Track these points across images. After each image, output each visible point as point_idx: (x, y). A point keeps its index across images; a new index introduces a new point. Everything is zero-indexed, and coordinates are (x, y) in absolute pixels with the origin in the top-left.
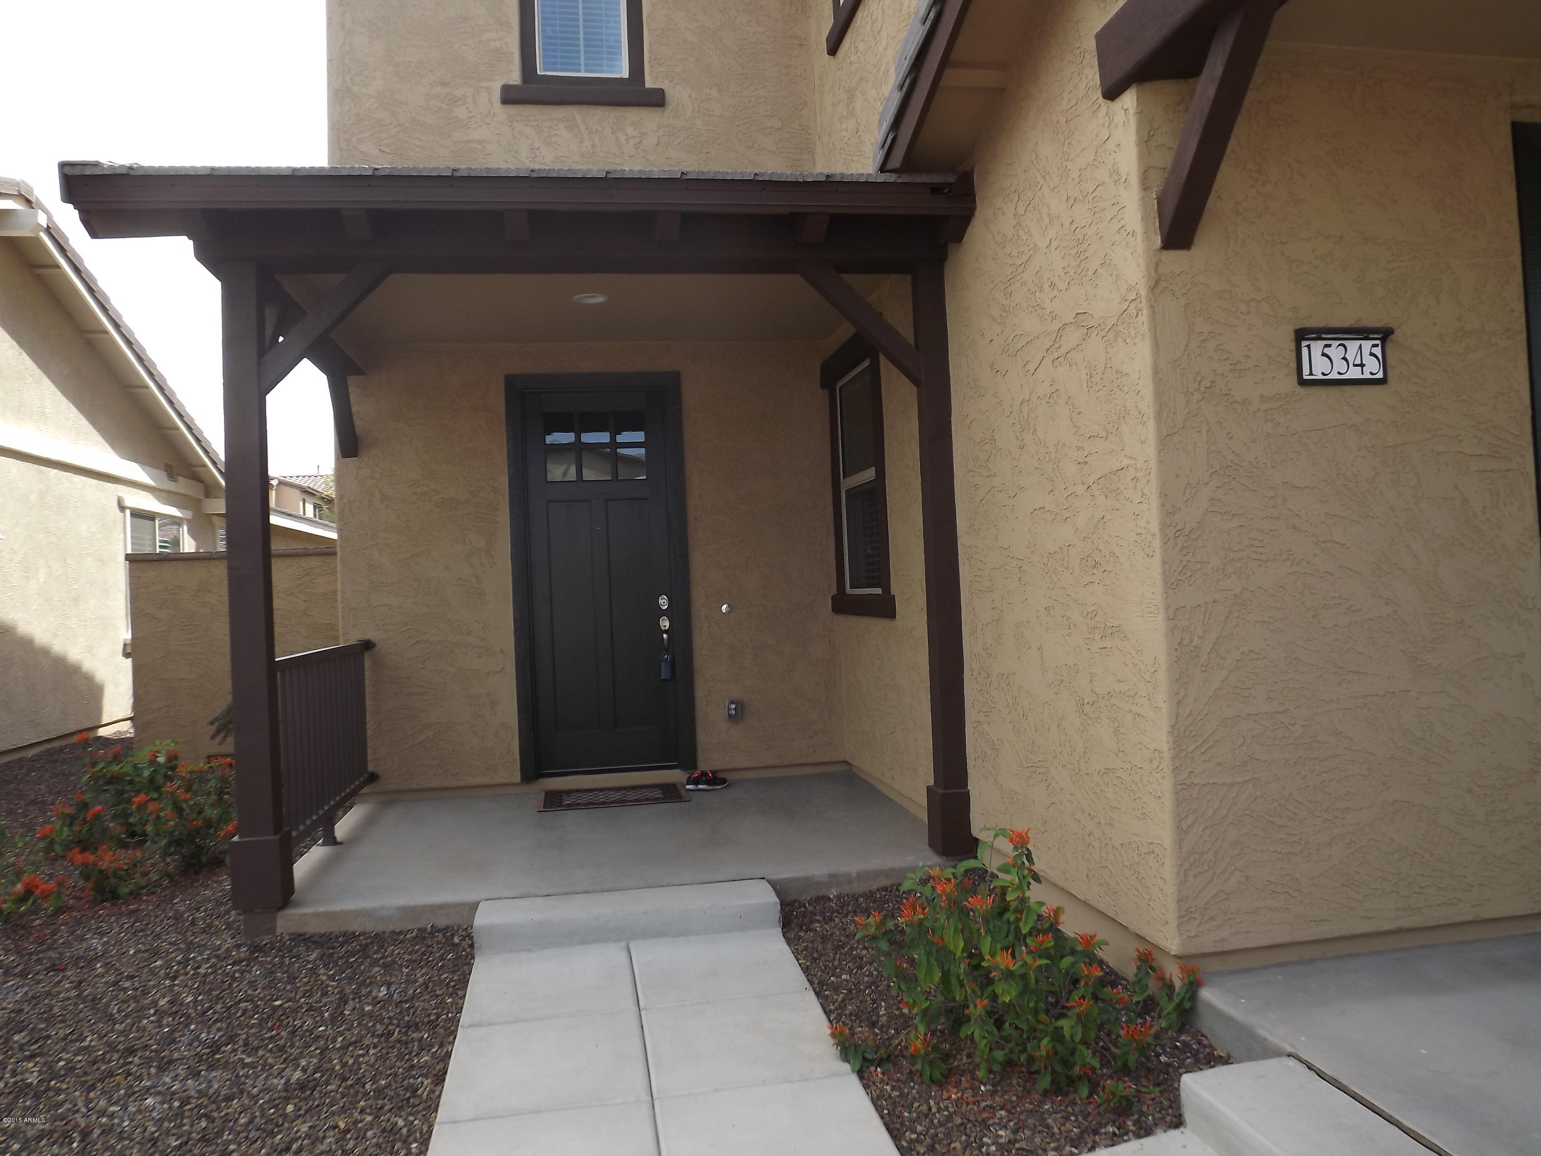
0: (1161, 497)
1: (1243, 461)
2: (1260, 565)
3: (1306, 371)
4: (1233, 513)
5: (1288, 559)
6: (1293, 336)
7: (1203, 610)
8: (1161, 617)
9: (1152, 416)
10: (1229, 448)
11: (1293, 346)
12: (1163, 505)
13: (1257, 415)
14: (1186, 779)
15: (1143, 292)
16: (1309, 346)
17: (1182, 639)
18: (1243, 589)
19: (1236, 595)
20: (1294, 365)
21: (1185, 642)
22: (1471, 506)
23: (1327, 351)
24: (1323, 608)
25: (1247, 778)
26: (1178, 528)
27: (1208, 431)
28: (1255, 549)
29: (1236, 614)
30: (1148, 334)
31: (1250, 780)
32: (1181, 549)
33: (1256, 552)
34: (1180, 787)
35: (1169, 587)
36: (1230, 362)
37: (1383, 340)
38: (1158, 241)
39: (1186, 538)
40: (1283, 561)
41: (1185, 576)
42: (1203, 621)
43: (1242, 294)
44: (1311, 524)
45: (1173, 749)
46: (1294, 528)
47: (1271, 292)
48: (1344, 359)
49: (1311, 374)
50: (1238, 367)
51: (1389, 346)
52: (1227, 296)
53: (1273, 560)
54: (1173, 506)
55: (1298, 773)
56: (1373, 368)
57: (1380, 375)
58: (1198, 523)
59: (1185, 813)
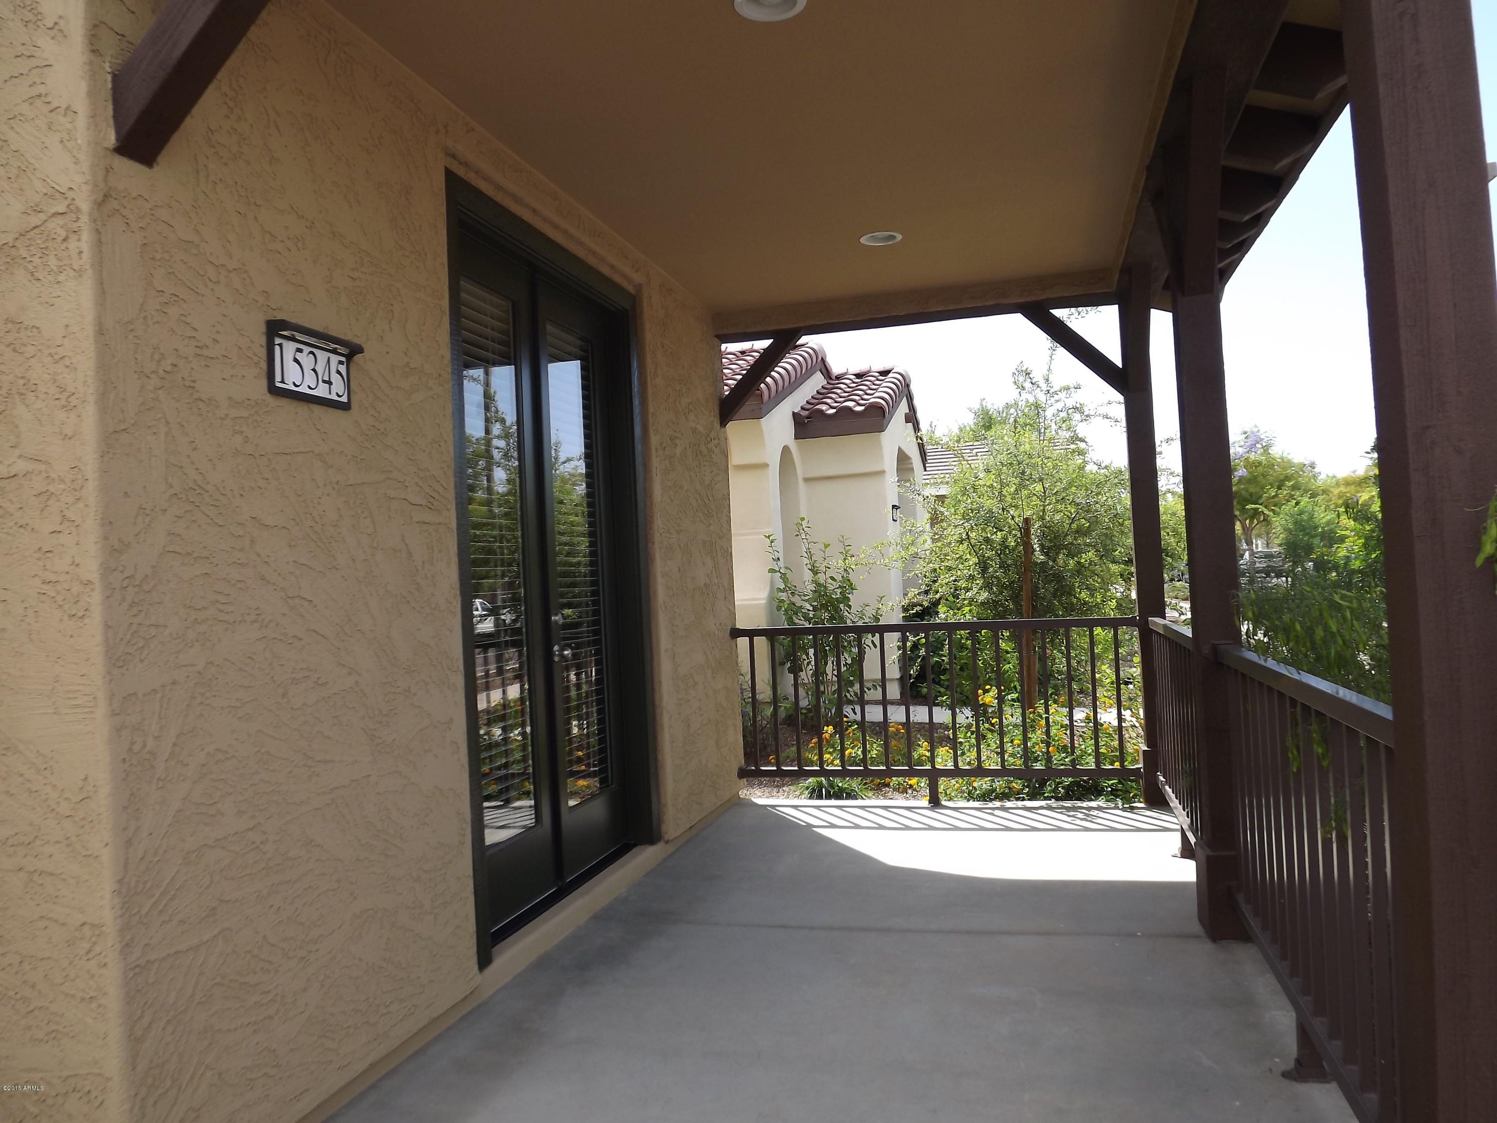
0: (103, 525)
1: (208, 483)
2: (227, 629)
3: (278, 378)
4: (195, 555)
5: (255, 621)
6: (263, 328)
7: (159, 696)
8: (101, 711)
9: (92, 399)
10: (193, 463)
11: (263, 340)
12: (106, 538)
13: (225, 422)
14: (138, 959)
15: (85, 205)
16: (280, 345)
17: (133, 743)
18: (208, 663)
19: (199, 673)
20: (264, 365)
21: (136, 748)
22: (413, 561)
23: (299, 356)
24: (291, 683)
25: (216, 931)
26: (127, 574)
27: (167, 434)
28: (221, 607)
29: (199, 700)
30: (90, 272)
31: (219, 933)
32: (131, 606)
33: (222, 611)
34: (131, 975)
35: (114, 665)
36: (195, 343)
37: (349, 357)
38: (111, 139)
39: (136, 589)
40: (252, 622)
41: (135, 647)
42: (160, 714)
43: (211, 254)
44: (280, 575)
45: (121, 916)
46: (263, 578)
47: (243, 264)
48: (314, 370)
49: (283, 382)
50: (205, 352)
51: (352, 365)
52: (195, 251)
53: (240, 621)
54: (120, 540)
55: (271, 906)
56: (337, 390)
57: (344, 399)
58: (153, 567)
59: (139, 1011)
